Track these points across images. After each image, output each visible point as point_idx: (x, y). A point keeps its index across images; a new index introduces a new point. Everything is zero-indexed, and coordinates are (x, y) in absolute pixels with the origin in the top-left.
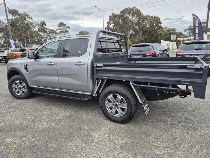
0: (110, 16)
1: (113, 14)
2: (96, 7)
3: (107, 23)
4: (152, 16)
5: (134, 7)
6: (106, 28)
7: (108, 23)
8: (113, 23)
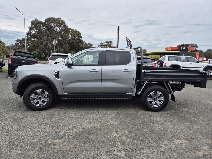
0: (32, 22)
1: (36, 20)
2: (16, 8)
3: (29, 28)
4: (73, 30)
5: (60, 19)
6: (27, 33)
7: (31, 29)
8: (37, 29)
